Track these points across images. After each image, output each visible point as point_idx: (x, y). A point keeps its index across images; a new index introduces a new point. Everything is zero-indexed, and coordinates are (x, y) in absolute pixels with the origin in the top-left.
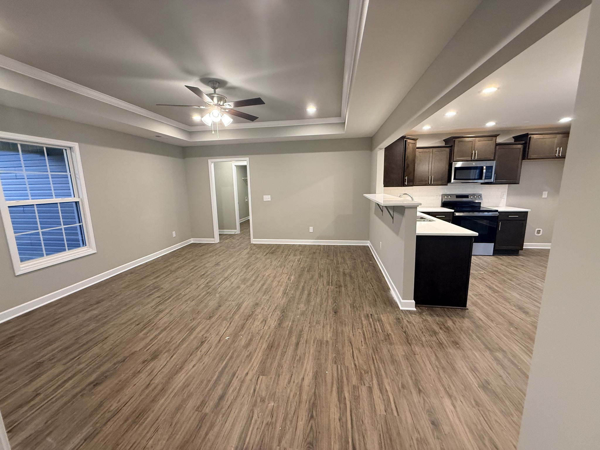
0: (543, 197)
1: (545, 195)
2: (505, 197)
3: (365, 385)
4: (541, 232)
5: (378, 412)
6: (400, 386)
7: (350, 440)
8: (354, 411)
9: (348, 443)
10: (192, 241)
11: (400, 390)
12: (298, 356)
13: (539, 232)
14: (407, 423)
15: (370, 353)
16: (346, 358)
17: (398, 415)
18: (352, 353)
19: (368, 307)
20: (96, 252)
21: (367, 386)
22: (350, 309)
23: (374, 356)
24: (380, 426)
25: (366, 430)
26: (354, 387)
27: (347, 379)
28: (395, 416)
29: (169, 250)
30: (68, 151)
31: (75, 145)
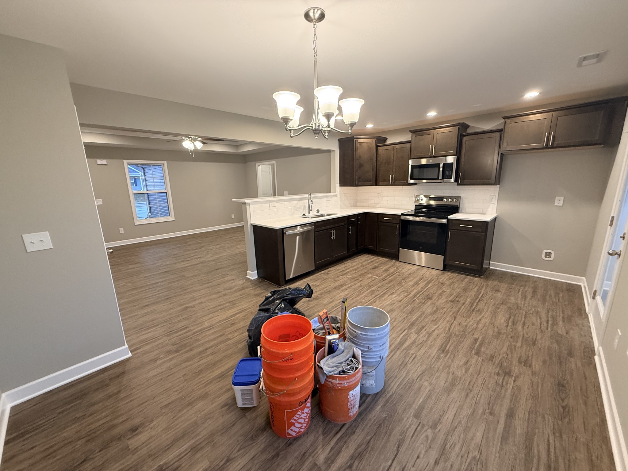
0: (555, 205)
1: (559, 201)
2: (495, 201)
4: (553, 255)
13: (548, 255)
20: (174, 220)
29: (228, 226)
30: (163, 166)
31: (165, 163)
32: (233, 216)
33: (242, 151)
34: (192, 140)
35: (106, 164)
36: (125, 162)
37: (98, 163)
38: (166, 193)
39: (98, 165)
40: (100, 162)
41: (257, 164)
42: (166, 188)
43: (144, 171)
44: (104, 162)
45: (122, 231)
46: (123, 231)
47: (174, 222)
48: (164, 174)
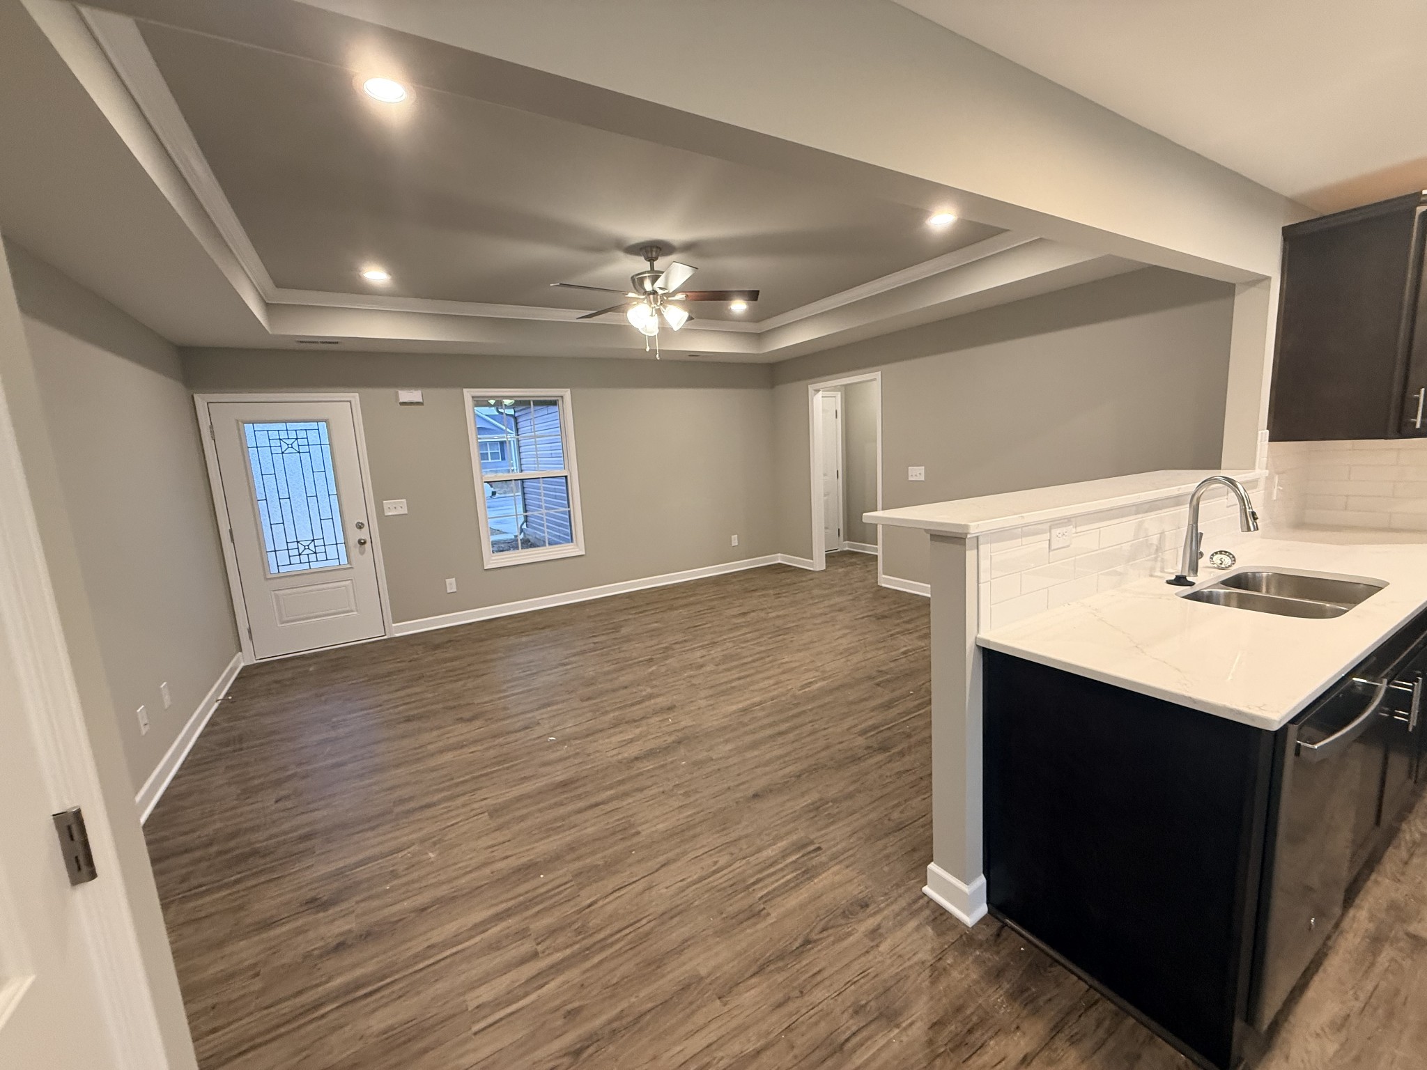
3: (538, 944)
5: (468, 997)
6: (569, 1007)
7: (388, 980)
8: (457, 958)
9: (382, 980)
10: (779, 558)
11: (557, 1009)
12: (563, 823)
14: (461, 1056)
15: (651, 911)
16: (605, 882)
17: (475, 1034)
18: (626, 884)
19: (849, 829)
20: (584, 553)
21: (536, 949)
22: (798, 807)
23: (644, 921)
24: (434, 1011)
25: (419, 993)
26: (526, 930)
27: (538, 912)
28: (470, 1029)
29: (720, 569)
30: (560, 402)
31: (567, 393)
32: (735, 542)
33: (766, 351)
34: (656, 301)
35: (421, 401)
36: (468, 393)
37: (401, 400)
38: (566, 477)
39: (403, 404)
40: (406, 395)
41: (811, 388)
42: (565, 463)
43: (516, 423)
44: (414, 395)
45: (451, 585)
46: (454, 586)
47: (583, 558)
48: (562, 426)
